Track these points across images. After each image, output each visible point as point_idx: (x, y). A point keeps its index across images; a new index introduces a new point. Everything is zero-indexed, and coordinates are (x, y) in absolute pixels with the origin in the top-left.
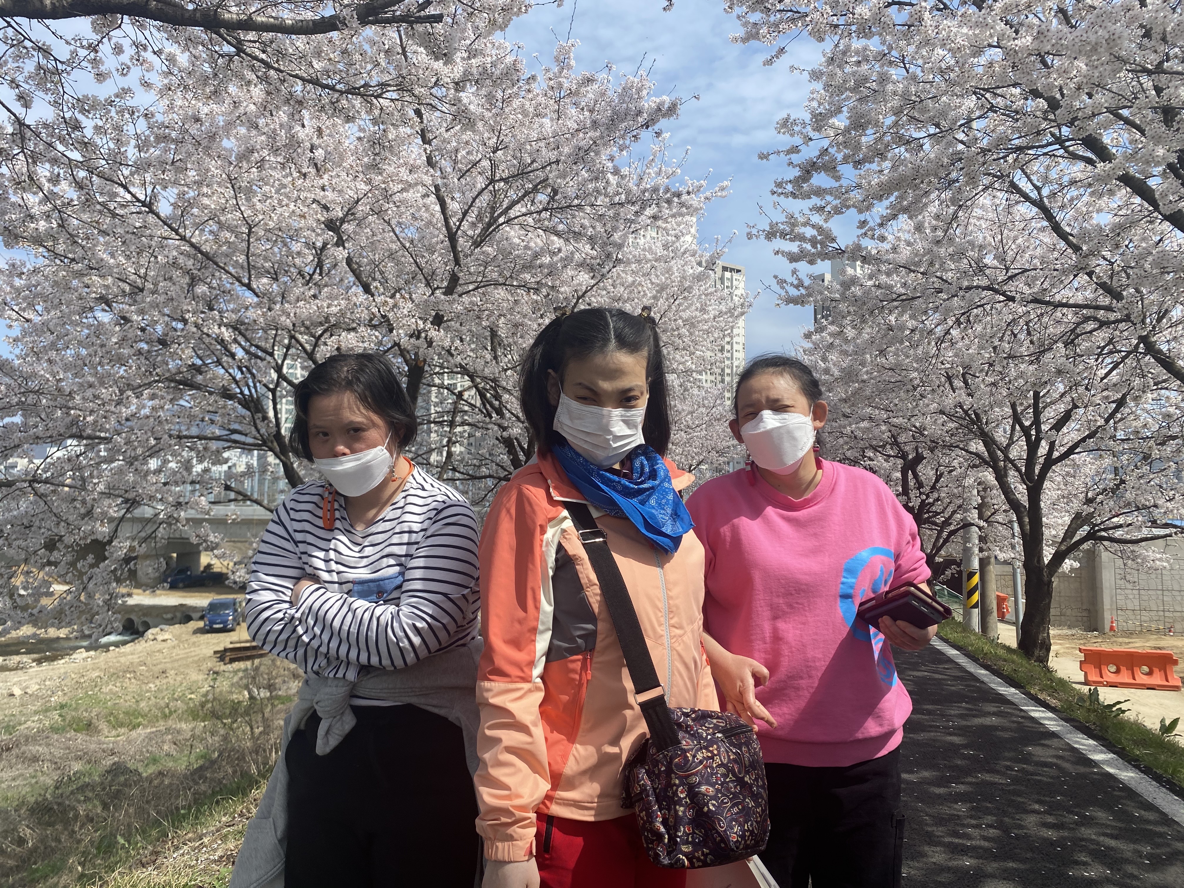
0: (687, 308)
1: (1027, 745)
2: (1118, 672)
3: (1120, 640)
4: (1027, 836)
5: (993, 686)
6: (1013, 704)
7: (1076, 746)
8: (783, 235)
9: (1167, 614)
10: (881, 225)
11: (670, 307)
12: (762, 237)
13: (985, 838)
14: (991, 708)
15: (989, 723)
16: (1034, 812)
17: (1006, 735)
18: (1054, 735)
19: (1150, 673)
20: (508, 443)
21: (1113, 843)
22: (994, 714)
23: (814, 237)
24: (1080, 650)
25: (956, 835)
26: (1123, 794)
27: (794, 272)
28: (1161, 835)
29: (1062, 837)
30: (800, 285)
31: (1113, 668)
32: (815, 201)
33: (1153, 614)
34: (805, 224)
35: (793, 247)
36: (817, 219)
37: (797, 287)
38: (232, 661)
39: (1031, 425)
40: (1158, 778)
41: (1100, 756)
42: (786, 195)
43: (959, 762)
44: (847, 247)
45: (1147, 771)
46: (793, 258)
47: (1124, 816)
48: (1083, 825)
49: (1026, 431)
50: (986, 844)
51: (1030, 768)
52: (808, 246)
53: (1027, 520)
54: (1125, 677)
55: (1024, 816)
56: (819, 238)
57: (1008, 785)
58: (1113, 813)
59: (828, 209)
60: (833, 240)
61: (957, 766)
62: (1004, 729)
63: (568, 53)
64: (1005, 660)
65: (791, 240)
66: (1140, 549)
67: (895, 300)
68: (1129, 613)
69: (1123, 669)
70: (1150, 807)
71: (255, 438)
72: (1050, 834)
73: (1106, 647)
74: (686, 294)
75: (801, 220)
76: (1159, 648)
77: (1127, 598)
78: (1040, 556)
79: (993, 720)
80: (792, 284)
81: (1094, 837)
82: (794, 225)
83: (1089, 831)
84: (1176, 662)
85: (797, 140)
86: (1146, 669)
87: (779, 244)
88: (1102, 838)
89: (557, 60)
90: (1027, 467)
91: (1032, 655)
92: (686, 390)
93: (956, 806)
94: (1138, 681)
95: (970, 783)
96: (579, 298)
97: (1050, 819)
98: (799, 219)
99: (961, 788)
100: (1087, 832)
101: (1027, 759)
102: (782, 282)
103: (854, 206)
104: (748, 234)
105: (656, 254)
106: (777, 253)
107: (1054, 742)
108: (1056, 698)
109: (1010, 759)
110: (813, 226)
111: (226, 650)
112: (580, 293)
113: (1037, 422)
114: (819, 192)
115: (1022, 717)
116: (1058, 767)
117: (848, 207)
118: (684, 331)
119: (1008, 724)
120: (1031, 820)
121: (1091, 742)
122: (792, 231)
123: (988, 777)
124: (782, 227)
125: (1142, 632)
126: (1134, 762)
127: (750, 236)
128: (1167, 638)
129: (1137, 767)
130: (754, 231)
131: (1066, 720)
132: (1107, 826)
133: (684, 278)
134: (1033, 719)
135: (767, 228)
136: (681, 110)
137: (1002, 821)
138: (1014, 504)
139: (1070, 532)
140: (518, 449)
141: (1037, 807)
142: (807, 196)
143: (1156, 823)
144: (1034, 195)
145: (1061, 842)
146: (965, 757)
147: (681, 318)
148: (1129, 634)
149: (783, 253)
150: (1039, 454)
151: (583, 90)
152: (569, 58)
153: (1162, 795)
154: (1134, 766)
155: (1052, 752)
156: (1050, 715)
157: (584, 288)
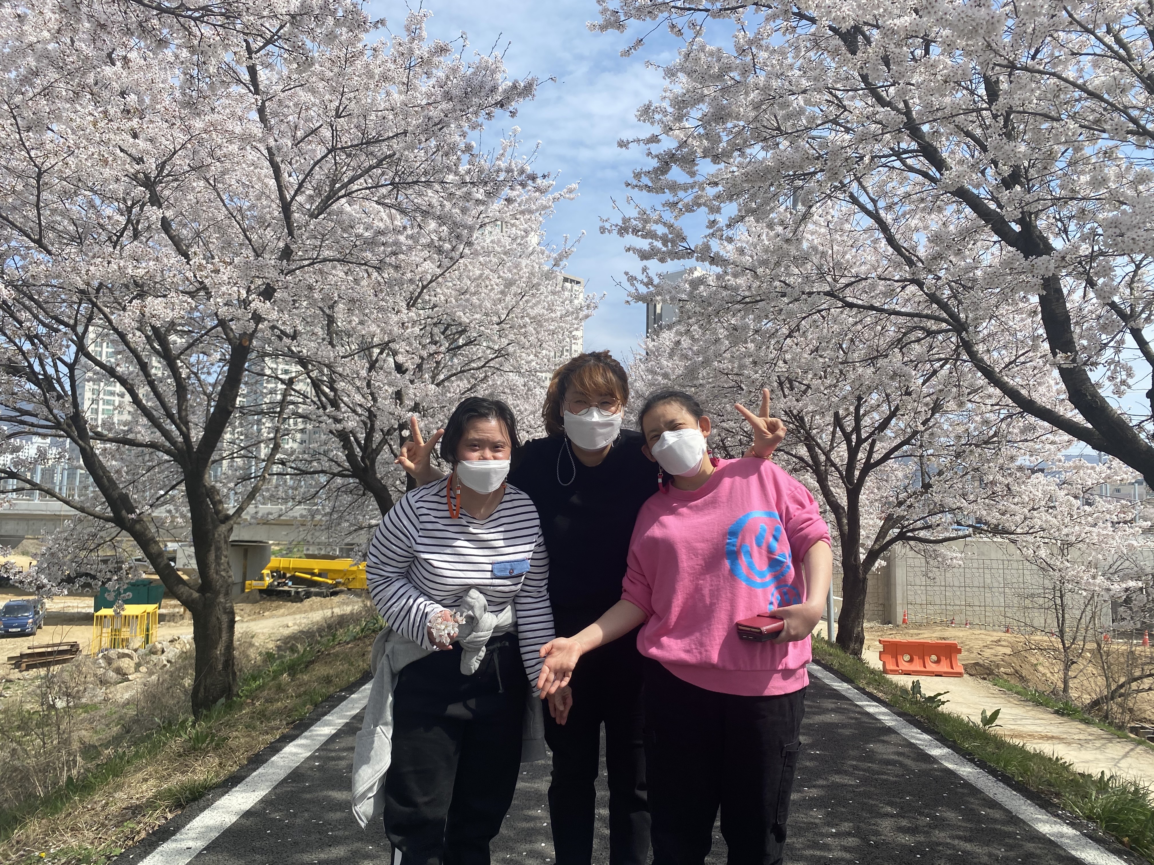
0: (535, 305)
1: (868, 743)
2: (911, 661)
3: (911, 631)
4: (886, 843)
5: (827, 681)
6: (848, 699)
7: (913, 741)
8: (635, 231)
9: (948, 607)
10: (729, 226)
11: (517, 303)
12: (615, 232)
13: (845, 849)
14: (829, 704)
15: (829, 720)
16: (887, 815)
17: (847, 732)
18: (890, 730)
19: (938, 662)
20: (343, 436)
21: (968, 846)
22: (833, 710)
23: (665, 235)
24: (880, 641)
25: (815, 845)
26: (966, 791)
27: (644, 270)
28: (1009, 835)
29: (919, 842)
30: (650, 283)
31: (907, 658)
32: (668, 196)
33: (937, 607)
34: (656, 222)
35: (644, 244)
36: (668, 216)
37: (646, 285)
38: (29, 667)
39: (852, 432)
40: (992, 772)
41: (937, 751)
42: (640, 188)
43: (808, 764)
44: (696, 247)
45: (981, 764)
46: (644, 256)
47: (971, 815)
48: (936, 827)
49: (847, 437)
50: (847, 856)
51: (875, 766)
52: (659, 244)
53: (845, 521)
54: (917, 666)
55: (879, 821)
56: (670, 236)
57: (858, 786)
58: (961, 812)
59: (680, 205)
60: (684, 239)
61: (807, 767)
62: (844, 726)
63: (420, 22)
64: (831, 655)
65: (643, 237)
66: (941, 549)
67: (739, 302)
68: (918, 607)
69: (916, 658)
70: (993, 804)
71: (46, 419)
72: (906, 839)
73: (899, 638)
74: (535, 291)
75: (655, 216)
76: (944, 639)
77: (916, 593)
78: (857, 554)
79: (832, 718)
80: (642, 282)
81: (948, 840)
82: (646, 221)
83: (942, 834)
84: (959, 651)
85: (657, 130)
86: (934, 657)
87: (631, 240)
88: (956, 842)
89: (408, 30)
90: (847, 470)
91: (848, 648)
92: (529, 390)
93: (811, 813)
94: (928, 669)
95: (822, 786)
96: (424, 287)
97: (904, 823)
98: (651, 215)
99: (814, 793)
100: (940, 835)
101: (870, 756)
102: (632, 279)
103: (705, 205)
104: (601, 228)
105: (505, 247)
106: (628, 250)
107: (892, 738)
108: (881, 691)
109: (854, 758)
110: (665, 224)
111: (22, 656)
112: (425, 283)
113: (857, 428)
114: (674, 187)
115: (859, 713)
116: (901, 764)
117: (699, 205)
118: (531, 329)
119: (846, 721)
120: (886, 825)
121: (926, 736)
122: (644, 227)
123: (837, 779)
124: (635, 223)
125: (928, 624)
126: (968, 756)
127: (603, 230)
128: (950, 629)
129: (972, 761)
130: (607, 225)
131: (899, 714)
132: (959, 828)
133: (532, 274)
134: (868, 714)
135: (620, 223)
136: (537, 91)
137: (858, 827)
138: (835, 507)
139: (883, 532)
140: (355, 445)
141: (889, 809)
142: (661, 190)
143: (1004, 823)
144: (870, 206)
145: (918, 848)
146: (813, 758)
147: (528, 315)
148: (919, 626)
149: (635, 250)
150: (859, 458)
151: (436, 59)
152: (420, 28)
153: (1001, 790)
154: (969, 760)
155: (892, 749)
156: (883, 709)
157: (429, 277)
